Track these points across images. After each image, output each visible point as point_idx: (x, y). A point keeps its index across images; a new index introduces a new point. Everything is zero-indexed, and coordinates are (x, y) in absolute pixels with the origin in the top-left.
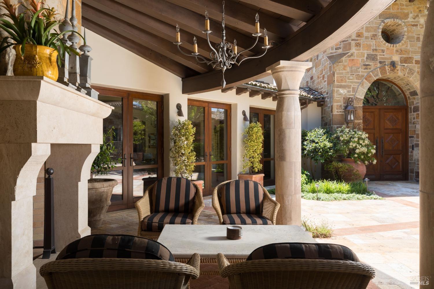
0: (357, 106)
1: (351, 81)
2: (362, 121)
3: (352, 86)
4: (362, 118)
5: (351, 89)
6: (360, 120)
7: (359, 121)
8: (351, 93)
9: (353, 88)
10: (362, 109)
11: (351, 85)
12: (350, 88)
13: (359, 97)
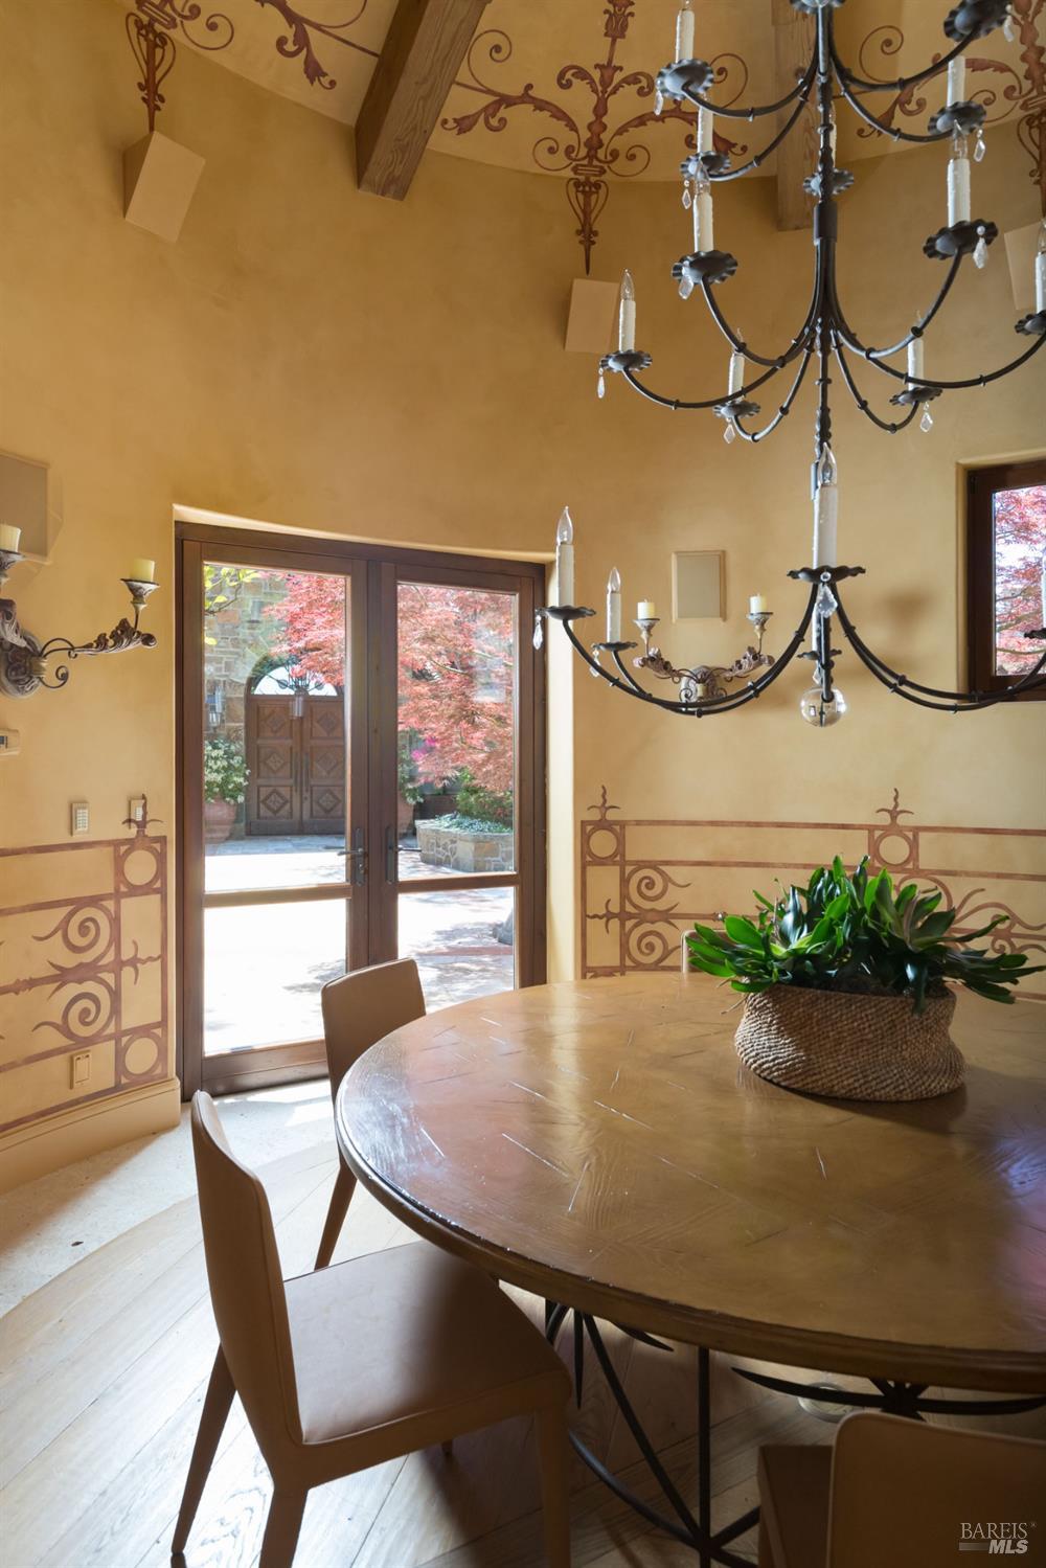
0: (233, 696)
1: (223, 649)
2: (242, 724)
3: (225, 660)
4: (243, 718)
5: (223, 665)
6: (238, 722)
7: (237, 724)
8: (224, 673)
9: (226, 663)
10: (243, 702)
11: (222, 658)
12: (221, 663)
13: (235, 680)
